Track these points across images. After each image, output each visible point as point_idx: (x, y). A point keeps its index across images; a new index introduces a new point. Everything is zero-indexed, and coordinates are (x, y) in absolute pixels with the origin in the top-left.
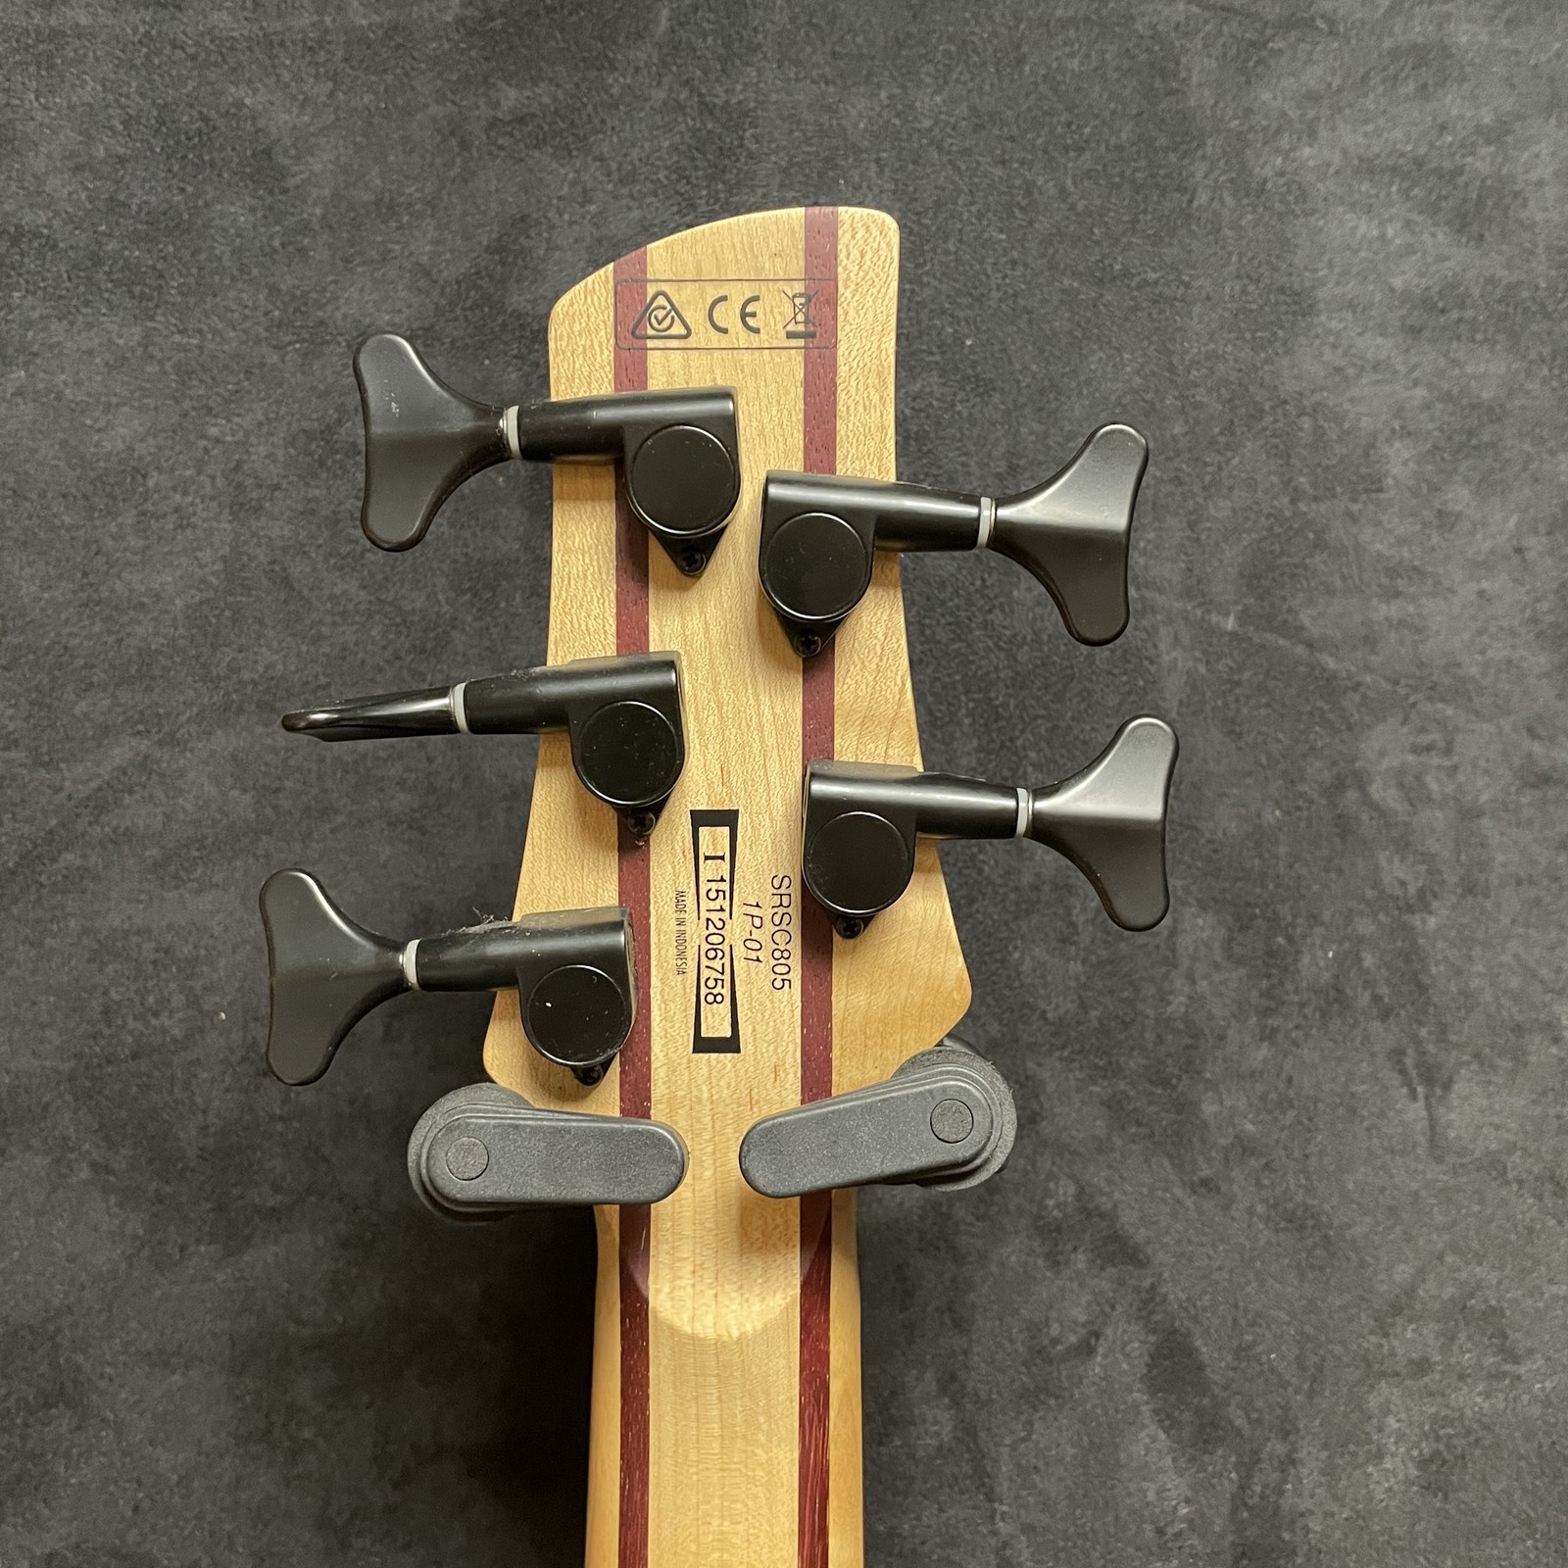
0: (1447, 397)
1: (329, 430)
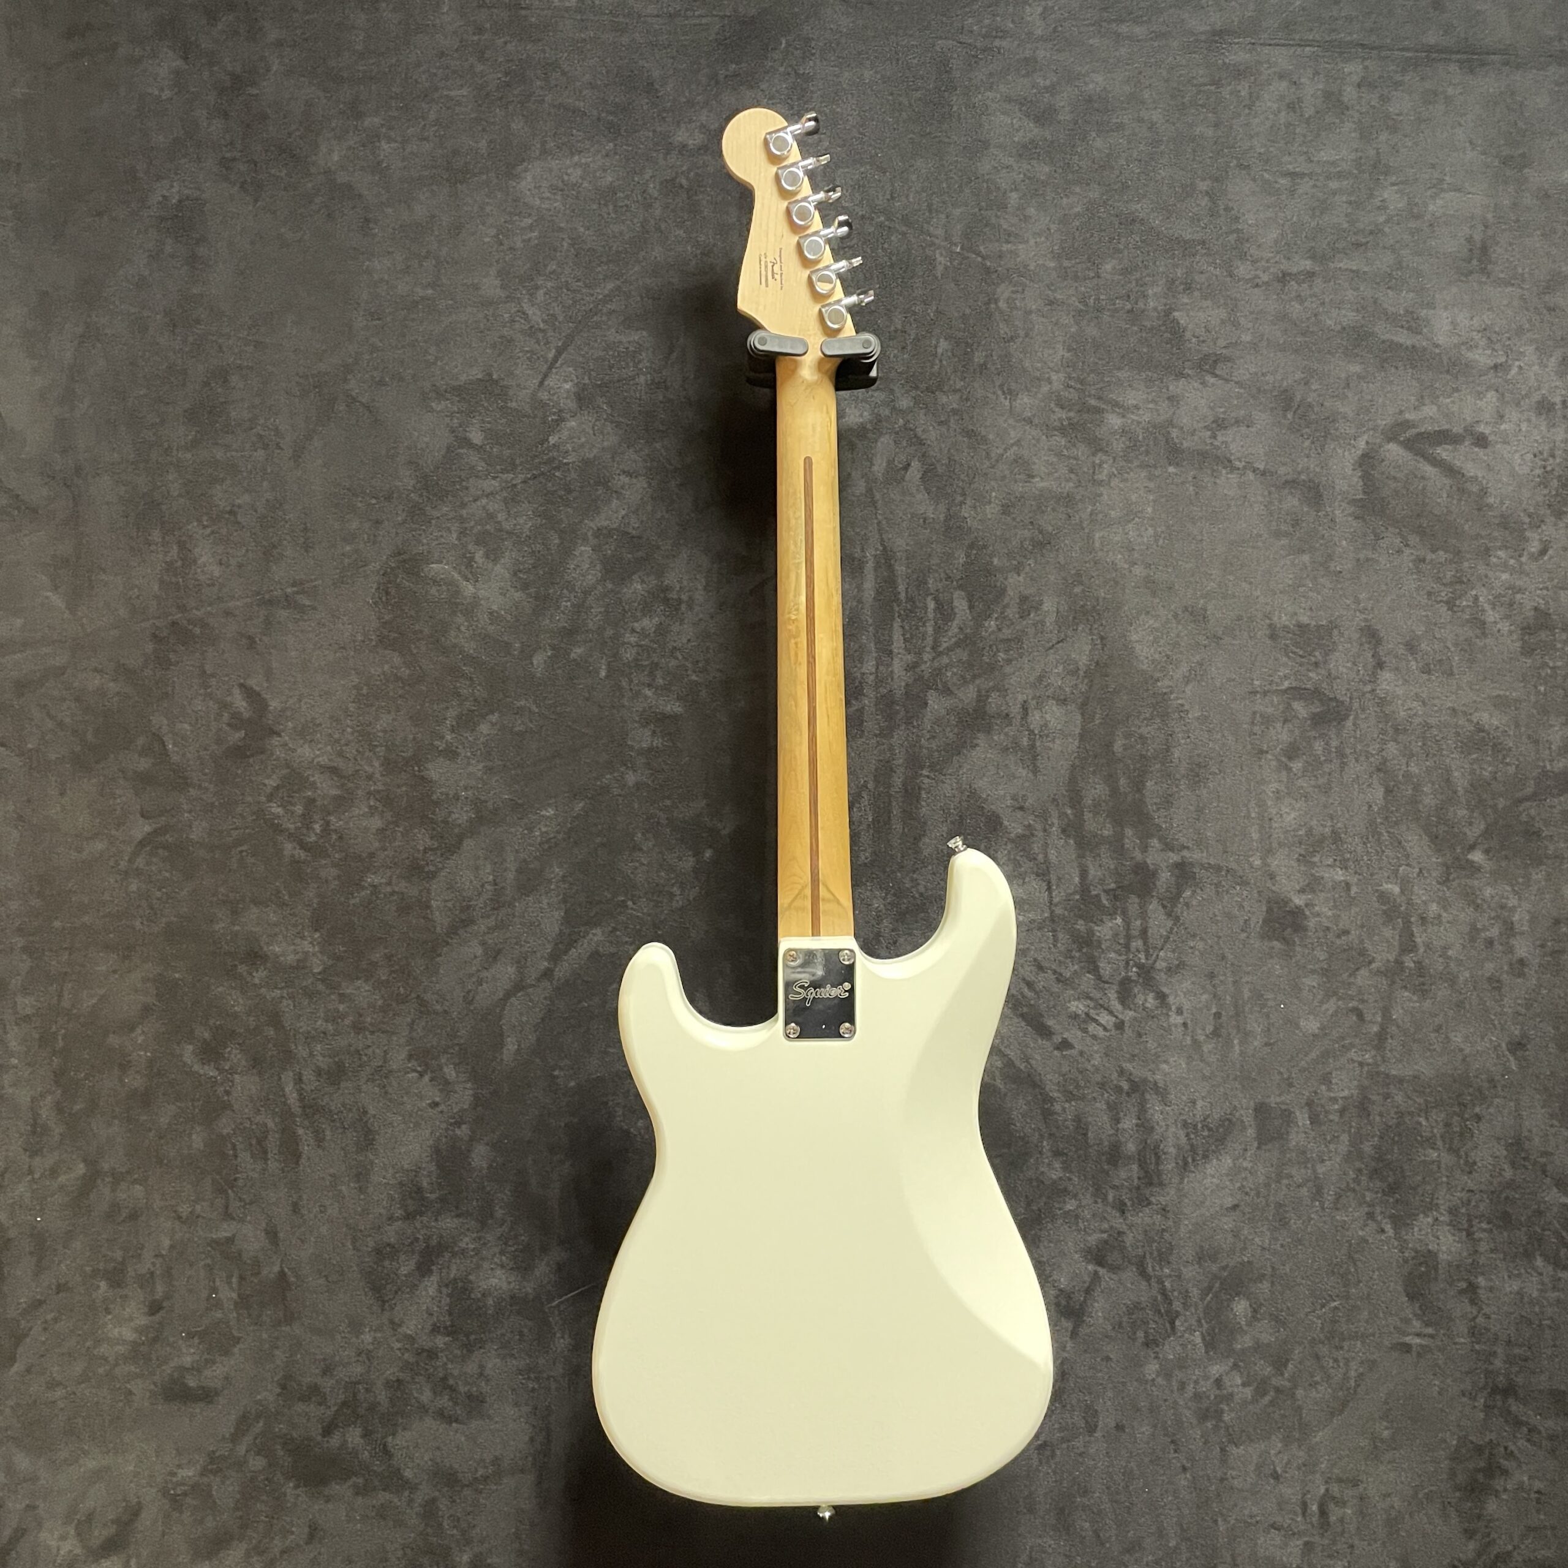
0: (1029, 178)
1: (673, 180)
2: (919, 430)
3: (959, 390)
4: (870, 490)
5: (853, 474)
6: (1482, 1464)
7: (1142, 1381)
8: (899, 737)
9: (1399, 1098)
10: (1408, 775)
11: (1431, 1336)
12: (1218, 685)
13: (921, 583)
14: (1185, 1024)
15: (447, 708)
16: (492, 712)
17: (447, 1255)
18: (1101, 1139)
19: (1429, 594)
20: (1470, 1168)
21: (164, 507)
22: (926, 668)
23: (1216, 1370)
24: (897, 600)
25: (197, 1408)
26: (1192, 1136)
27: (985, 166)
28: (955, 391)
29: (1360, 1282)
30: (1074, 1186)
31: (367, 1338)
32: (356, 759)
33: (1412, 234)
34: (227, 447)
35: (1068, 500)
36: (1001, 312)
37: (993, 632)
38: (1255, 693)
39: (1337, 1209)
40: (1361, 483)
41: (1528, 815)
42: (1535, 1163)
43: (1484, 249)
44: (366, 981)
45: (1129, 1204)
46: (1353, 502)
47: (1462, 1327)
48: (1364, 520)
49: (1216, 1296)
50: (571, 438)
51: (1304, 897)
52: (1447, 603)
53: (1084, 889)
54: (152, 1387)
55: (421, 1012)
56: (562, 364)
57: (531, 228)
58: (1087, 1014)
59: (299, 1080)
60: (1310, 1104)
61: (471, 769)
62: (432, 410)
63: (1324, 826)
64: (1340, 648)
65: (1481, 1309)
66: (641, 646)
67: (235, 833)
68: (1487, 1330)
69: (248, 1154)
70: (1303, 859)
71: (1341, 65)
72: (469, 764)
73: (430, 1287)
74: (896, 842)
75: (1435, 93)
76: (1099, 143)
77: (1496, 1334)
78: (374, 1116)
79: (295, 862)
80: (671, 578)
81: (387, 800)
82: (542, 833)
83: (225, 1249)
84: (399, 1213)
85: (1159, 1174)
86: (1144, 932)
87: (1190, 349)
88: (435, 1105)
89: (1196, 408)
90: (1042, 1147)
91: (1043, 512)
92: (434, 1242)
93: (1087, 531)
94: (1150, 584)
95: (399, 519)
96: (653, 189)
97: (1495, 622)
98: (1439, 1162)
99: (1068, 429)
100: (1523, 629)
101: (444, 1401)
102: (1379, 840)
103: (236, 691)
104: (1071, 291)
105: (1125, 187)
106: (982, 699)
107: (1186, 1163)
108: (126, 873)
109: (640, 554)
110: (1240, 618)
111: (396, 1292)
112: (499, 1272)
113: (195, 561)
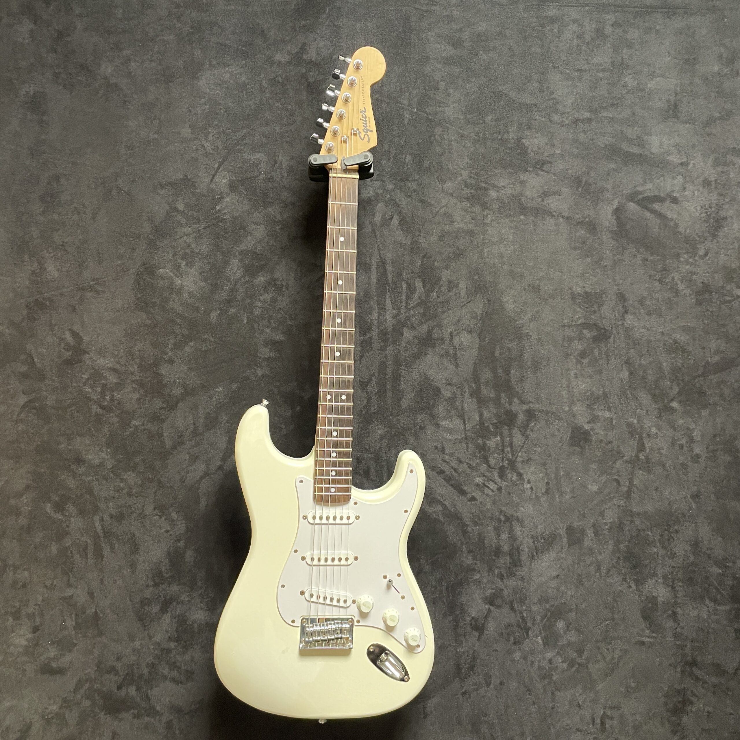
2: (397, 201)
3: (416, 180)
4: (373, 230)
5: (365, 222)
6: (680, 699)
7: (513, 661)
8: (390, 350)
9: (638, 522)
10: (640, 365)
11: (655, 638)
12: (546, 322)
13: (399, 275)
14: (532, 488)
15: (169, 339)
16: (191, 341)
17: (174, 603)
18: (491, 545)
19: (650, 276)
20: (673, 556)
21: (30, 243)
22: (403, 317)
23: (549, 655)
24: (388, 284)
25: (58, 677)
26: (536, 542)
27: (428, 69)
28: (415, 180)
29: (619, 611)
30: (478, 567)
31: (137, 644)
32: (125, 365)
33: (640, 99)
34: (60, 214)
35: (471, 233)
36: (437, 141)
37: (435, 299)
38: (564, 326)
39: (608, 577)
40: (615, 221)
41: (700, 384)
42: (705, 553)
43: (676, 106)
44: (133, 471)
45: (505, 575)
46: (611, 232)
47: (670, 633)
48: (617, 241)
49: (548, 619)
50: (226, 207)
51: (590, 425)
52: (659, 280)
53: (481, 423)
54: (35, 667)
55: (160, 487)
56: (221, 171)
57: (205, 103)
58: (484, 484)
59: (102, 520)
60: (593, 526)
61: (181, 369)
62: (158, 194)
63: (599, 391)
64: (606, 303)
65: (679, 624)
66: (263, 308)
67: (68, 402)
68: (682, 634)
69: (78, 556)
70: (589, 407)
71: (603, 15)
72: (180, 367)
73: (167, 618)
74: (389, 401)
75: (650, 29)
76: (485, 57)
77: (687, 636)
78: (138, 537)
79: (97, 414)
80: (278, 274)
81: (142, 384)
82: (217, 400)
83: (68, 601)
84: (151, 583)
85: (520, 561)
86: (511, 445)
87: (530, 158)
88: (167, 531)
89: (534, 187)
90: (463, 548)
91: (459, 239)
92: (168, 597)
93: (481, 248)
94: (511, 273)
95: (144, 247)
96: (265, 84)
97: (683, 290)
98: (658, 553)
99: (470, 198)
100: (696, 293)
101: (175, 674)
102: (626, 397)
103: (67, 332)
104: (472, 130)
105: (497, 78)
106: (430, 331)
107: (533, 556)
108: (17, 421)
109: (262, 263)
110: (556, 289)
111: (151, 621)
112: (199, 612)
113: (46, 269)
